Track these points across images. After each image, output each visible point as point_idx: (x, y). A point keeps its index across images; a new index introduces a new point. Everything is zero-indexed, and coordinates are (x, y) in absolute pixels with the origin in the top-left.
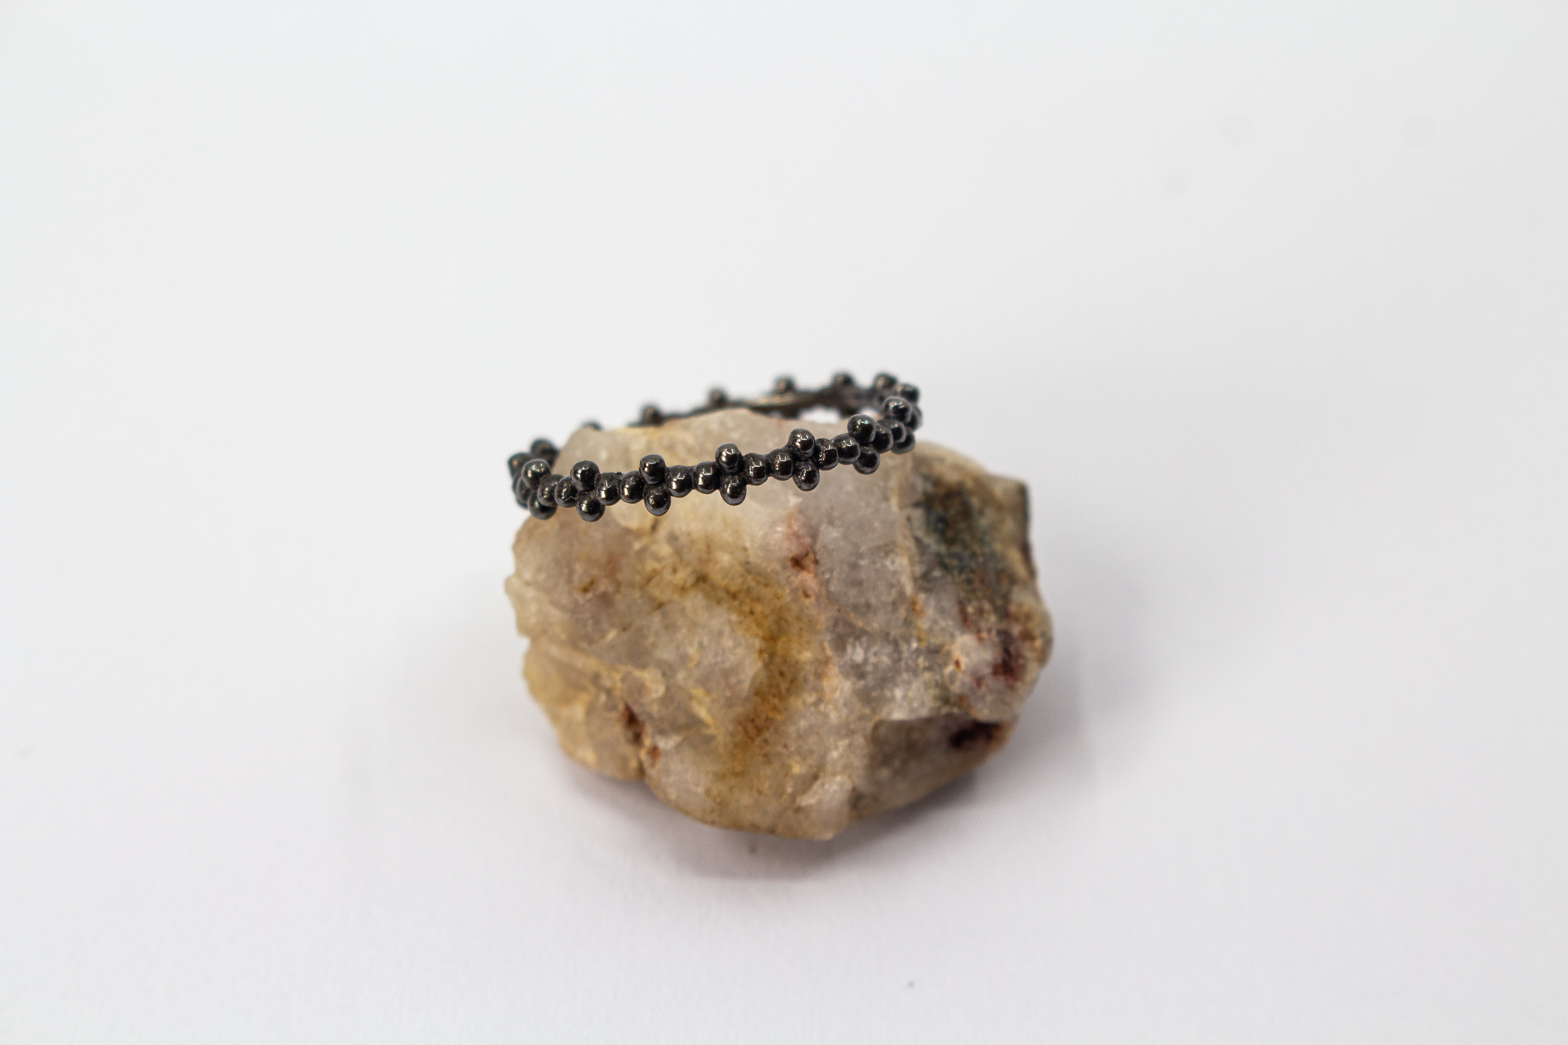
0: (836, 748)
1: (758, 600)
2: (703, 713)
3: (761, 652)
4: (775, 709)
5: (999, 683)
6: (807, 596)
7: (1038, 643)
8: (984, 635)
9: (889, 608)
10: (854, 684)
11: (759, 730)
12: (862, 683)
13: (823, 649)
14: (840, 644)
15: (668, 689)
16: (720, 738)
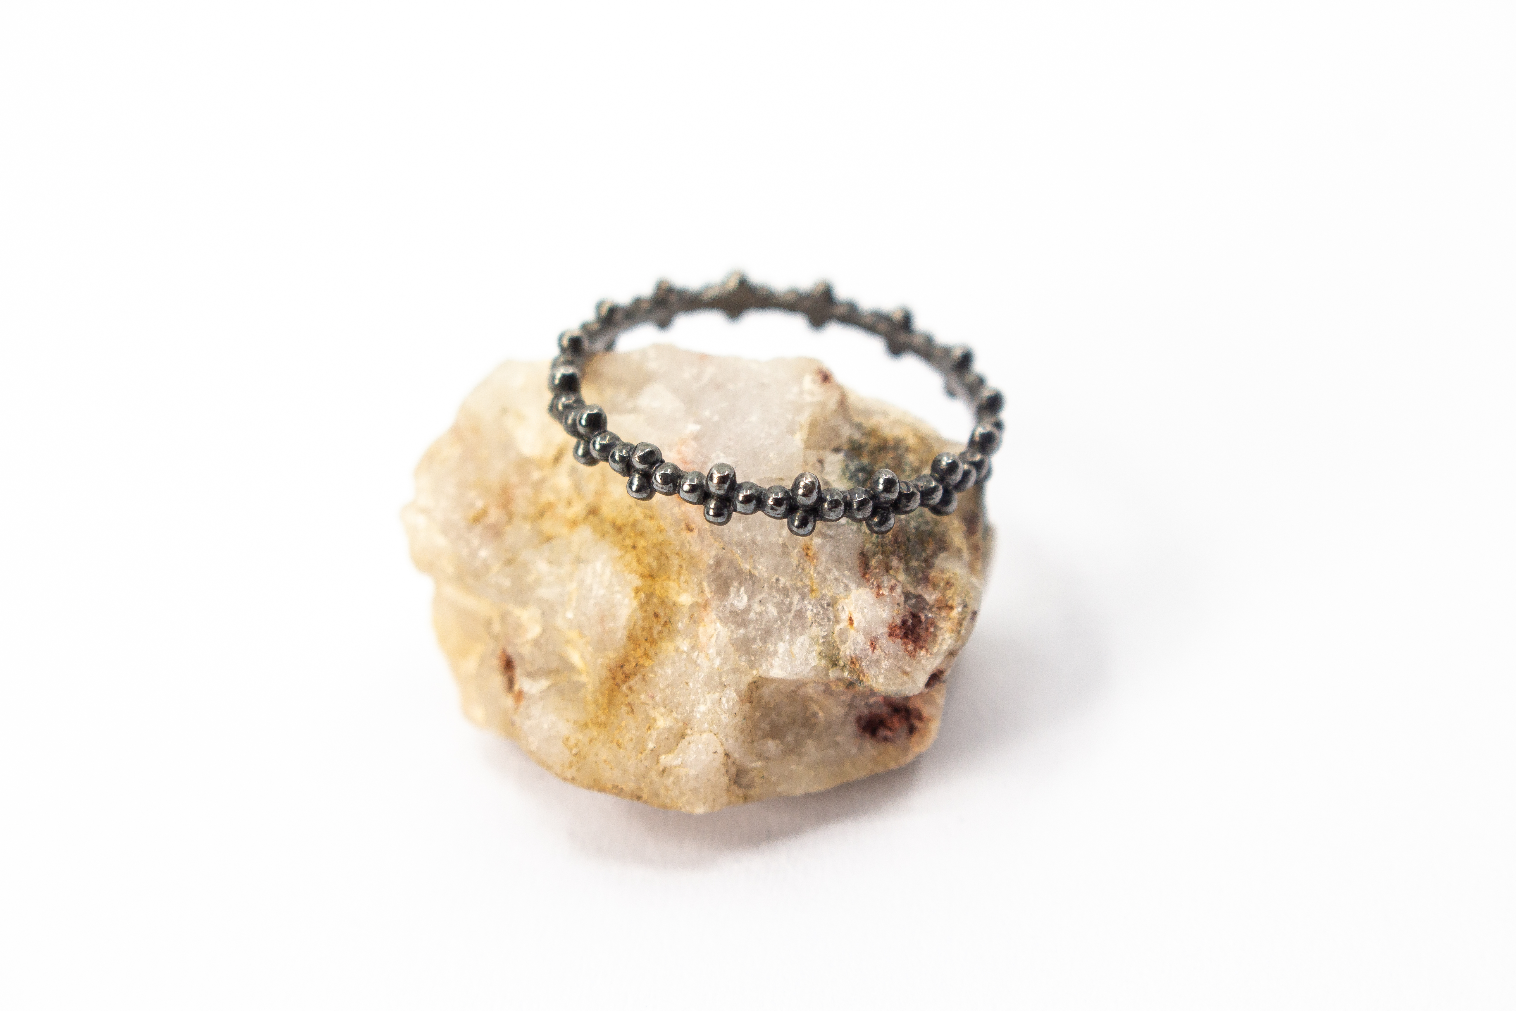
0: (705, 702)
1: (642, 534)
2: (575, 658)
3: (638, 590)
4: (646, 655)
5: (895, 646)
6: (690, 530)
7: (955, 613)
8: (885, 591)
9: (779, 551)
10: (732, 631)
11: (627, 677)
12: (742, 631)
13: (702, 591)
14: (723, 587)
15: (544, 631)
16: (590, 687)
